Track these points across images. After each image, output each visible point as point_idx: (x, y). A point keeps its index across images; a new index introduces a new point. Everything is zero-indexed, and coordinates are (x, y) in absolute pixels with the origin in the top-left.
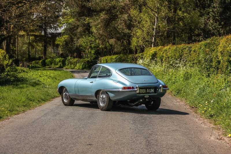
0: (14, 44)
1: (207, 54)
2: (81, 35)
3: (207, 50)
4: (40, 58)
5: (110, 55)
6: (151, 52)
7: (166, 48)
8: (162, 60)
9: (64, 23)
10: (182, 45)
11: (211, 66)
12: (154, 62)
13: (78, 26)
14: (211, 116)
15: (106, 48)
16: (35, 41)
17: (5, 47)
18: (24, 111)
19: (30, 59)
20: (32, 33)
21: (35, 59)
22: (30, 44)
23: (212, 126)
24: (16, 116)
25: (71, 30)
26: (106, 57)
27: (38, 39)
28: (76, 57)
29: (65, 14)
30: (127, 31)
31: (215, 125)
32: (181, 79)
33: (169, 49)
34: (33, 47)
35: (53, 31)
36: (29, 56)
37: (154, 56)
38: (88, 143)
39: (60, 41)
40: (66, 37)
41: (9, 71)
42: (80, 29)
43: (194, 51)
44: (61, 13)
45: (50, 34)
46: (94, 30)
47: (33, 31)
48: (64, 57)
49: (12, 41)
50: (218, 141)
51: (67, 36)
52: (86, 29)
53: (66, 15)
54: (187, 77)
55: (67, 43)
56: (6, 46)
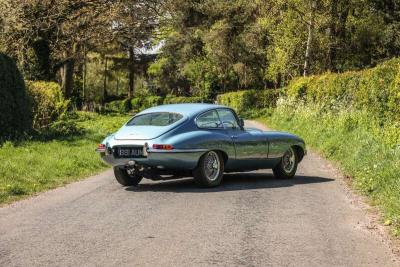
0: (79, 73)
1: (380, 88)
2: (189, 58)
3: (381, 80)
4: (122, 97)
5: (235, 90)
6: (298, 85)
7: (322, 77)
8: (315, 98)
9: (162, 39)
10: (347, 73)
11: (387, 108)
12: (302, 102)
13: (184, 42)
14: (371, 191)
15: (228, 78)
16: (116, 68)
17: (64, 79)
18: (65, 183)
19: (108, 98)
20: (109, 56)
21: (114, 98)
22: (106, 73)
23: (368, 207)
24: (50, 191)
25: (172, 49)
26: (229, 94)
27: (120, 64)
28: (182, 95)
29: (163, 24)
30: (259, 51)
31: (373, 205)
32: (341, 131)
33: (327, 79)
34: (111, 78)
35: (143, 51)
36: (106, 92)
37: (302, 91)
38: (148, 235)
39: (155, 68)
40: (164, 60)
41: (64, 119)
42: (187, 48)
43: (364, 83)
44: (157, 22)
45: (140, 56)
46: (208, 48)
47: (110, 52)
48: (161, 95)
49: (76, 68)
50: (366, 231)
51: (166, 59)
52: (197, 47)
53: (165, 24)
54: (350, 126)
55: (166, 71)
56: (67, 76)
